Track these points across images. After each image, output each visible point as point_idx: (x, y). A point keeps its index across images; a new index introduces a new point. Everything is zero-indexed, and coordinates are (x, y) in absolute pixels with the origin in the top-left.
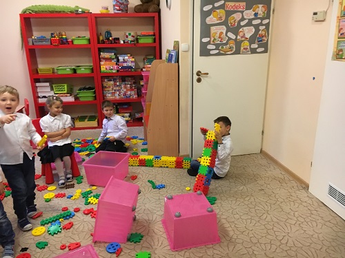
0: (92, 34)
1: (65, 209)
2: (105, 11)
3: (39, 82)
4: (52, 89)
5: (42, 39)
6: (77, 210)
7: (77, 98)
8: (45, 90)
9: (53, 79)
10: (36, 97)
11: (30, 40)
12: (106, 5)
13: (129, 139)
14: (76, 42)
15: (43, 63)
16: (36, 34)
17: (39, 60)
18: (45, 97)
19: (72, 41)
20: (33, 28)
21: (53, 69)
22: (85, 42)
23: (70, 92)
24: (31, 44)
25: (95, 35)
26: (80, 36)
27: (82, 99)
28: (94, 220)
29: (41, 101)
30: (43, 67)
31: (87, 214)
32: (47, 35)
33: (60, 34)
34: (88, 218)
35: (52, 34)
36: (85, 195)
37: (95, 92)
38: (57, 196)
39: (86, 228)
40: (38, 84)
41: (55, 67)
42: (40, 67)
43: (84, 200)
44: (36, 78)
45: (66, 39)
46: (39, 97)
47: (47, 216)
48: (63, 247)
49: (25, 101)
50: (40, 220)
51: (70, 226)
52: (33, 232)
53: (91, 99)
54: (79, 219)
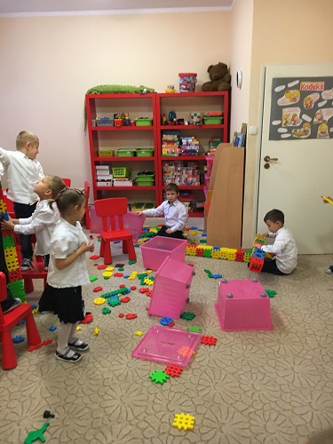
0: (155, 115)
1: (122, 287)
2: (170, 91)
3: (99, 165)
4: (111, 173)
5: (105, 120)
6: (134, 289)
7: (135, 183)
8: (104, 174)
9: (113, 163)
10: (95, 181)
11: (94, 121)
12: (171, 84)
13: (188, 230)
14: (138, 124)
15: (102, 146)
16: (99, 116)
17: (100, 142)
18: (103, 181)
19: (135, 123)
20: (97, 109)
21: (114, 152)
22: (147, 124)
23: (129, 176)
24: (94, 125)
25: (159, 116)
26: (142, 117)
27: (140, 185)
28: (149, 298)
29: (99, 184)
30: (104, 149)
31: (143, 293)
32: (110, 116)
33: (123, 115)
34: (144, 296)
35: (115, 115)
36: (141, 277)
37: (154, 178)
38: (116, 275)
39: (142, 304)
40: (97, 167)
41: (116, 149)
42: (101, 149)
43: (140, 281)
44: (96, 160)
45: (129, 120)
46: (98, 181)
47: (106, 291)
48: (121, 316)
49: (86, 184)
50: (100, 293)
51: (127, 300)
52: (95, 301)
53: (149, 185)
54: (134, 295)
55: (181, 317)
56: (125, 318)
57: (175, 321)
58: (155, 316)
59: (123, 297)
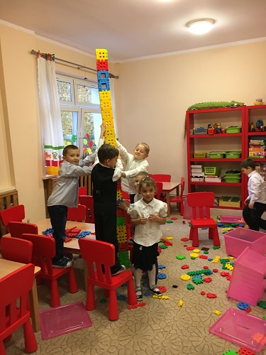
0: (244, 123)
1: (206, 268)
2: (258, 103)
3: (194, 164)
4: (203, 171)
5: (201, 130)
6: (216, 271)
7: (223, 180)
8: (198, 171)
9: (206, 163)
10: (190, 177)
11: (192, 130)
12: (259, 98)
14: (228, 132)
15: (198, 149)
16: (196, 126)
17: (196, 146)
18: (197, 177)
19: (225, 131)
20: (195, 121)
21: (206, 154)
22: (236, 131)
23: (218, 174)
24: (192, 134)
25: (247, 125)
26: (233, 126)
27: (228, 181)
28: (229, 282)
29: (193, 180)
30: (198, 152)
31: (224, 276)
32: (205, 126)
33: (216, 125)
34: (225, 279)
35: (209, 126)
36: (223, 262)
37: (240, 176)
38: (201, 257)
39: (222, 286)
40: (192, 166)
41: (208, 152)
42: (196, 152)
43: (222, 265)
44: (192, 161)
45: (221, 129)
46: (192, 177)
47: (192, 269)
48: (203, 294)
49: (183, 179)
50: (187, 271)
51: (209, 281)
52: (182, 277)
53: (236, 182)
54: (216, 278)
55: (258, 305)
56: (206, 296)
57: (252, 307)
58: (233, 299)
59: (206, 277)
